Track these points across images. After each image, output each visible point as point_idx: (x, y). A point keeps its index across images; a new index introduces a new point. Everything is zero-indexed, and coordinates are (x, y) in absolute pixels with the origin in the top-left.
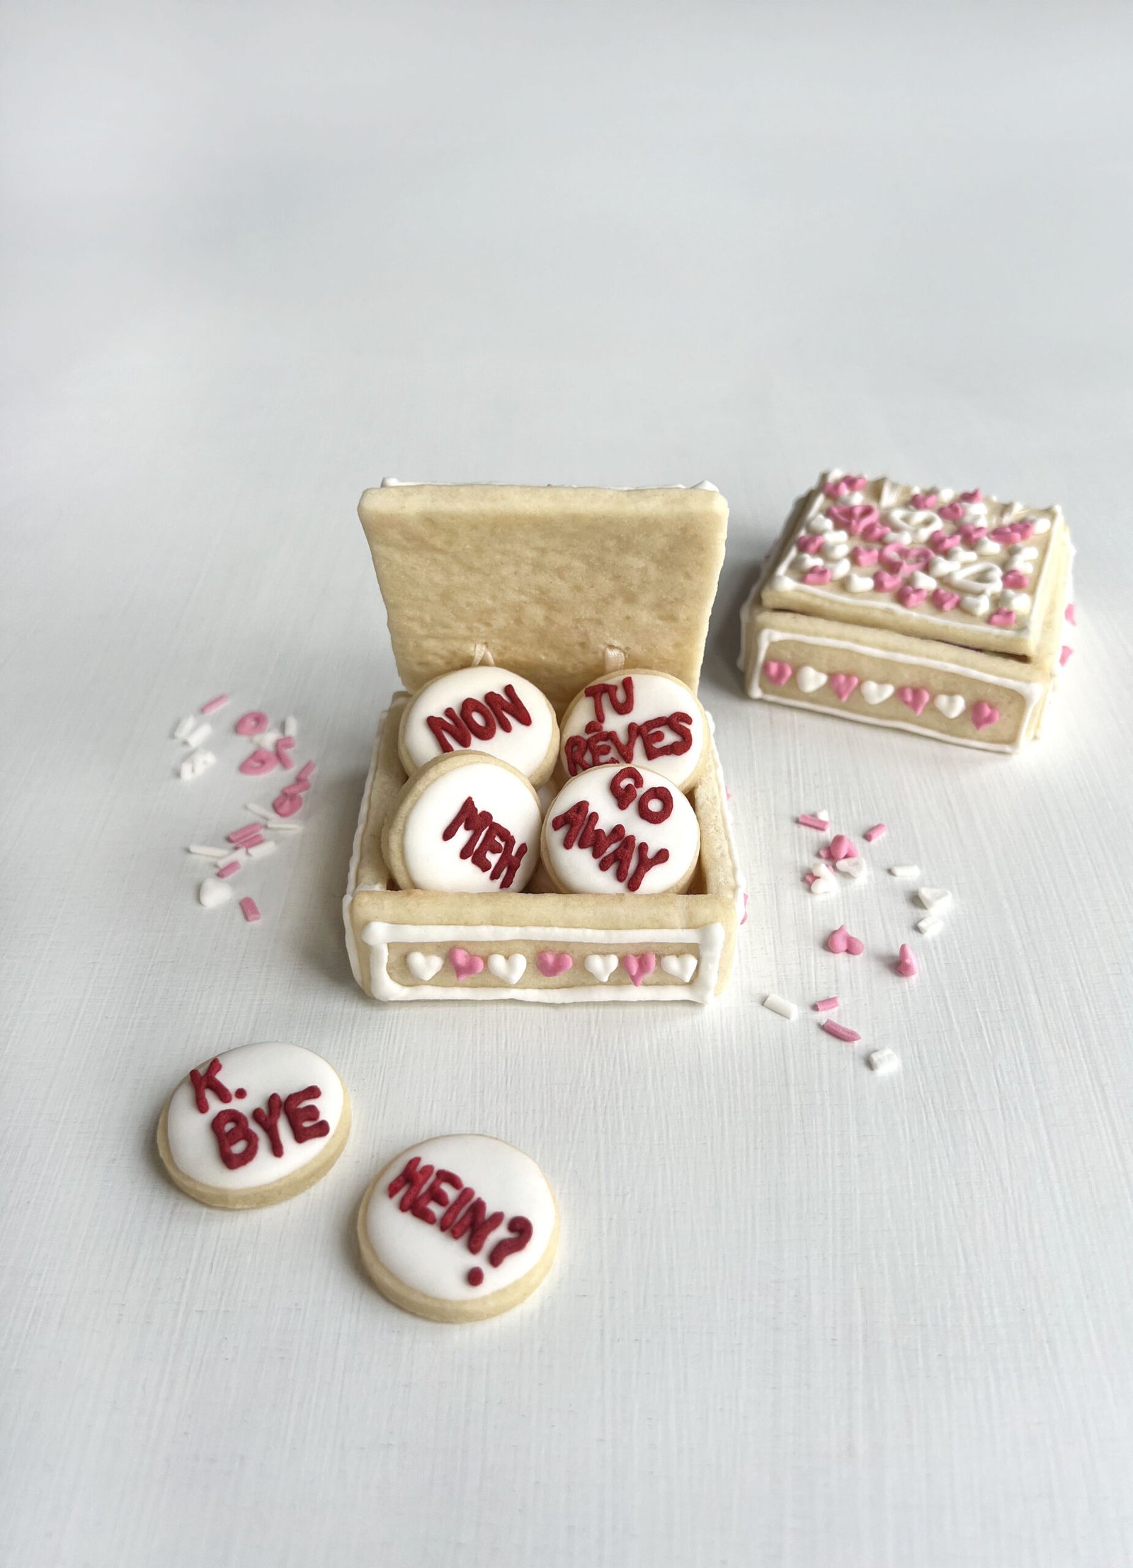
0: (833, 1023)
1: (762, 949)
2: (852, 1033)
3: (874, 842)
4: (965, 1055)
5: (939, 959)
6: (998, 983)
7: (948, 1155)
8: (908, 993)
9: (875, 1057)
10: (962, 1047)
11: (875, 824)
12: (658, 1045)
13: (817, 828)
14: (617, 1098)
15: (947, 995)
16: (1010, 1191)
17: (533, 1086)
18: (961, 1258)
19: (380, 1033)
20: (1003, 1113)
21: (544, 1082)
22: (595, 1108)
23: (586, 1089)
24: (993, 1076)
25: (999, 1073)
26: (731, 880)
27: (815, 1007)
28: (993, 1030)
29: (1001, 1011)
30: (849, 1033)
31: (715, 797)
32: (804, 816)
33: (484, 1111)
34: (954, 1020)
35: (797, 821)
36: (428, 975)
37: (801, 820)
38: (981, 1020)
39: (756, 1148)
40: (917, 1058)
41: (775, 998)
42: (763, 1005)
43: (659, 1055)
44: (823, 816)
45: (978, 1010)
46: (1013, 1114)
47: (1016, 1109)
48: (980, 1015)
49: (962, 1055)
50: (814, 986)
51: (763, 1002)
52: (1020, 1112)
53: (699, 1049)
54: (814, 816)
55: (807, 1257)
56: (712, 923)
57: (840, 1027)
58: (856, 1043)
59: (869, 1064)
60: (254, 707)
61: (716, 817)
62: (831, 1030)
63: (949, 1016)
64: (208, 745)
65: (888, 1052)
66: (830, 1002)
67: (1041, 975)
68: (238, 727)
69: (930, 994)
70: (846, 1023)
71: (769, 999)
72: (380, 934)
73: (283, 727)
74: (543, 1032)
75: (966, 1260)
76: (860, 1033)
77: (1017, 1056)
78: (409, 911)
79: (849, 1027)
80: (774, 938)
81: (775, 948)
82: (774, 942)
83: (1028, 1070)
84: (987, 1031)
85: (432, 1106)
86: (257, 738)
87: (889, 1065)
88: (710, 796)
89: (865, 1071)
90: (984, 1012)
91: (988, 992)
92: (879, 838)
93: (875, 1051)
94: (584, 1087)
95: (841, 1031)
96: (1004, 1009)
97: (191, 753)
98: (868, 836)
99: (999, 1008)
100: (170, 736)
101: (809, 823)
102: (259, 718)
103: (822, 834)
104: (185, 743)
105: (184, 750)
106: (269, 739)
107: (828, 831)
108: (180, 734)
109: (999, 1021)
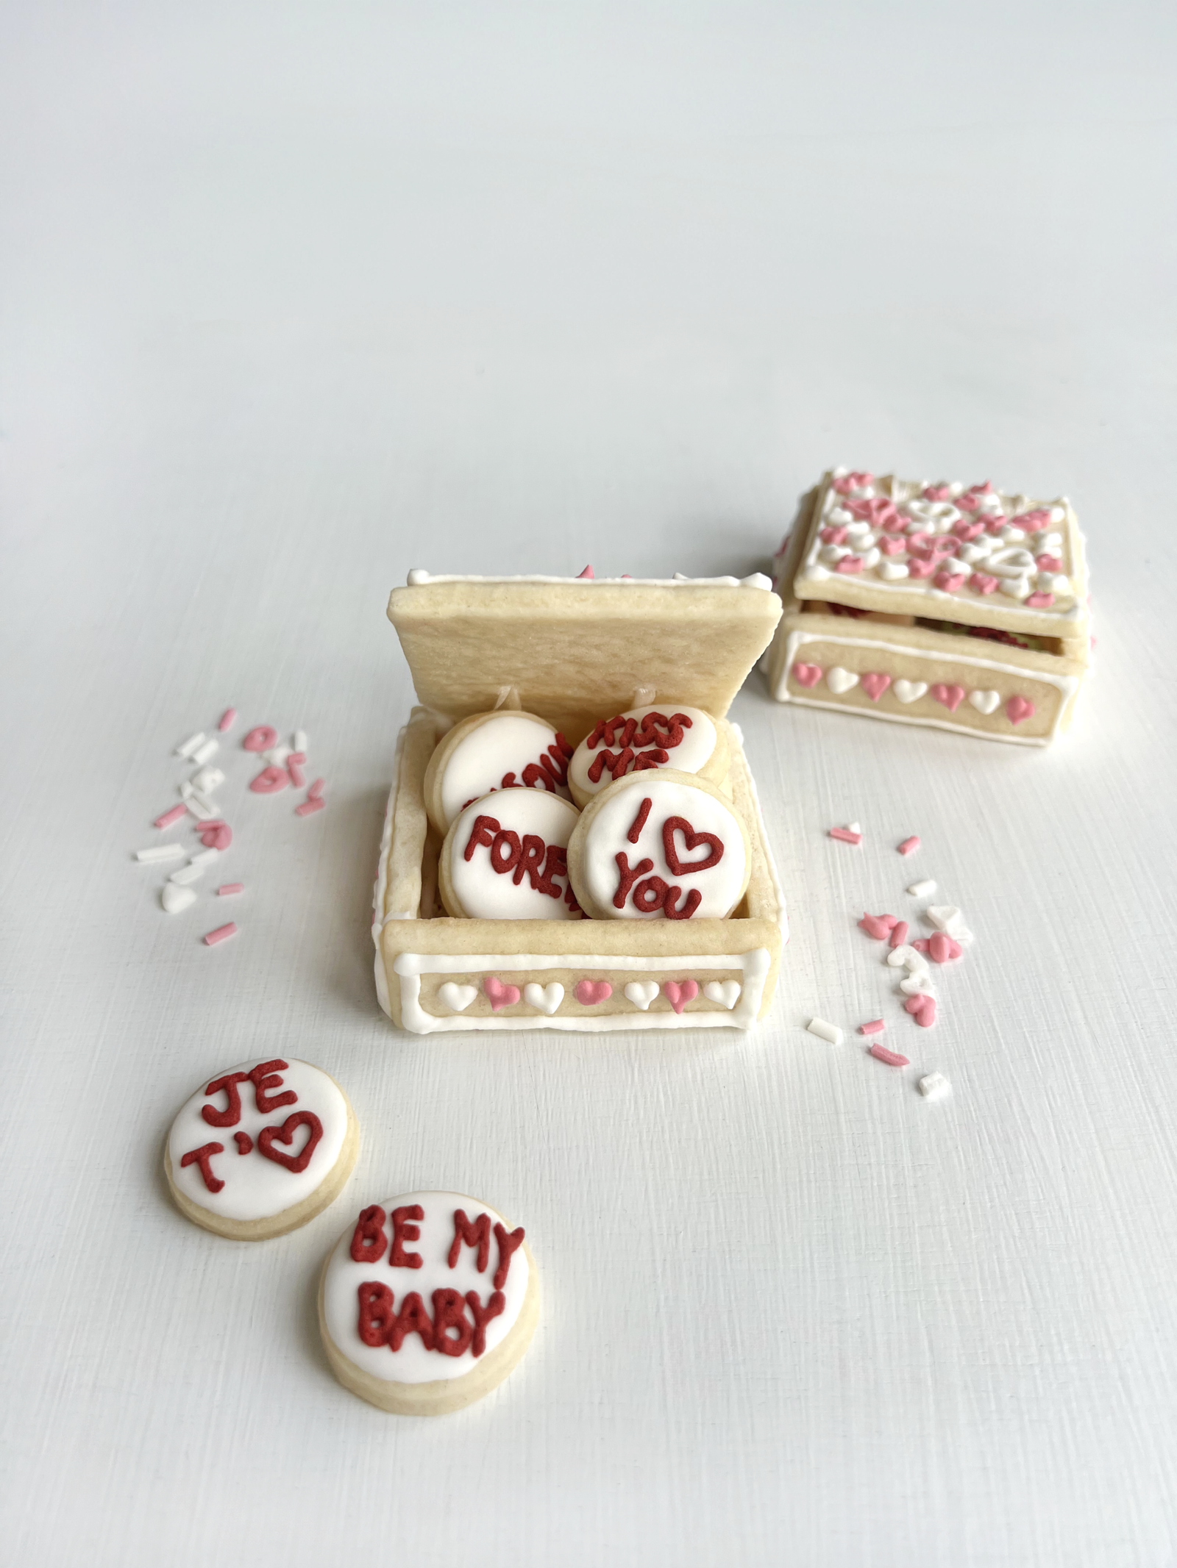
0: (879, 1048)
1: (802, 970)
2: (901, 1057)
3: (908, 855)
4: (1015, 1077)
5: (982, 977)
6: (1043, 1001)
7: (1005, 1184)
8: (954, 1014)
9: (925, 1082)
10: (1012, 1070)
11: (909, 837)
12: (702, 1074)
13: (850, 842)
14: (662, 1131)
15: (993, 1015)
16: (1070, 1220)
17: (575, 1119)
18: (1026, 1291)
19: (413, 1066)
20: (1058, 1137)
21: (587, 1116)
22: (640, 1142)
23: (630, 1122)
24: (1045, 1098)
25: (1051, 1097)
26: (773, 902)
27: (860, 1031)
28: (1041, 1050)
29: (1049, 1031)
30: (896, 1057)
32: (836, 830)
33: (526, 1148)
34: (1002, 1041)
35: (829, 834)
36: (462, 1006)
37: (832, 833)
38: (1029, 1040)
39: (809, 1181)
40: (967, 1082)
41: (818, 1022)
42: (807, 1029)
43: (703, 1084)
44: (855, 828)
45: (1025, 1030)
46: (1068, 1139)
47: (1070, 1133)
48: (1027, 1035)
49: (1012, 1078)
50: (857, 1008)
51: (807, 1026)
52: (1076, 1136)
53: (743, 1077)
54: (845, 828)
55: (868, 1295)
56: (757, 948)
57: (889, 1052)
58: (904, 1068)
59: (919, 1089)
60: (263, 720)
62: (877, 1054)
63: (997, 1037)
64: (216, 763)
65: (937, 1076)
66: (875, 1024)
67: (1086, 992)
68: (246, 742)
69: (976, 1014)
70: (893, 1048)
71: (813, 1023)
72: (413, 966)
73: (292, 741)
74: (581, 1061)
75: (1031, 1294)
76: (908, 1057)
77: (1068, 1078)
78: (443, 940)
79: (896, 1052)
80: (813, 958)
81: (815, 968)
82: (814, 962)
83: (1080, 1092)
84: (1036, 1051)
85: (471, 1143)
86: (266, 754)
87: (940, 1089)
89: (915, 1096)
90: (1031, 1031)
91: (1034, 1011)
92: (913, 851)
93: (925, 1076)
94: (627, 1120)
95: (889, 1056)
96: (1052, 1028)
97: (198, 772)
98: (901, 849)
99: (1046, 1028)
100: (175, 753)
101: (843, 835)
102: (268, 734)
103: (854, 847)
104: (191, 760)
105: (192, 768)
106: (279, 755)
107: (861, 844)
108: (186, 751)
109: (1047, 1041)
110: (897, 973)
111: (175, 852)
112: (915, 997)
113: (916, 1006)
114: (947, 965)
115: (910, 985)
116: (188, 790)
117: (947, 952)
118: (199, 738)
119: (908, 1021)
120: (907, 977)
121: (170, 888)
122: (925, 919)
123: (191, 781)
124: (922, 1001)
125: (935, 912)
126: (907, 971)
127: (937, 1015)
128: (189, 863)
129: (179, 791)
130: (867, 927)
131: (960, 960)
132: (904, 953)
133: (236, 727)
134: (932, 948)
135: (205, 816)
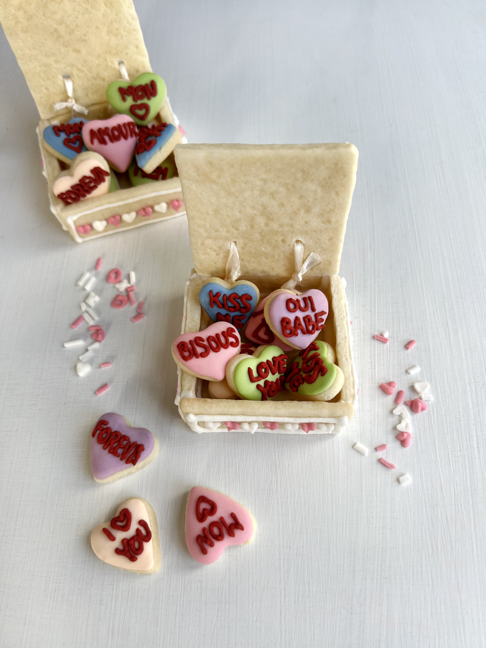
0: (384, 460)
2: (392, 465)
3: (409, 350)
5: (434, 421)
6: (460, 435)
7: (429, 528)
8: (419, 441)
9: (401, 479)
10: (440, 471)
11: (412, 340)
12: (305, 469)
13: (383, 342)
14: (287, 498)
15: (436, 442)
16: (454, 548)
18: (430, 580)
19: (184, 461)
20: (455, 507)
21: (256, 489)
22: (278, 503)
23: (274, 492)
24: (453, 487)
25: (455, 486)
27: (376, 449)
28: (455, 461)
29: (460, 450)
30: (390, 465)
32: (377, 336)
34: (438, 455)
35: (374, 337)
38: (450, 456)
39: (346, 524)
40: (420, 477)
41: (358, 445)
42: (353, 447)
43: (306, 475)
44: (386, 335)
45: (449, 450)
46: (460, 508)
47: (461, 505)
48: (450, 453)
49: (440, 475)
50: (376, 437)
51: (353, 446)
52: (463, 507)
53: (323, 471)
54: (382, 335)
55: (365, 579)
57: (387, 462)
58: (393, 470)
59: (398, 481)
60: (114, 266)
62: (381, 462)
63: (436, 454)
64: (95, 290)
65: (407, 476)
66: (382, 447)
67: (480, 430)
68: (108, 278)
69: (428, 441)
70: (390, 460)
71: (356, 445)
73: (128, 278)
74: (255, 461)
75: (432, 582)
76: (396, 465)
77: (465, 476)
81: (360, 414)
82: (359, 411)
83: (469, 484)
84: (452, 462)
86: (117, 286)
87: (408, 480)
89: (396, 483)
90: (452, 451)
91: (455, 440)
92: (413, 347)
93: (402, 475)
94: (273, 491)
95: (387, 464)
96: (461, 449)
97: (87, 296)
98: (407, 345)
99: (459, 449)
100: (76, 285)
101: (380, 339)
102: (117, 273)
103: (385, 345)
104: (84, 289)
105: (84, 294)
106: (123, 286)
107: (388, 343)
108: (81, 283)
109: (458, 456)
110: (396, 419)
111: (80, 343)
112: (402, 433)
113: (402, 439)
114: (420, 414)
115: (401, 427)
116: (84, 307)
117: (420, 409)
118: (88, 275)
119: (398, 444)
120: (400, 422)
121: (79, 366)
122: (412, 388)
123: (84, 301)
124: (405, 435)
125: (417, 386)
126: (400, 418)
127: (411, 442)
128: (87, 350)
129: (80, 307)
130: (383, 388)
131: (425, 412)
132: (402, 409)
133: (104, 269)
134: (413, 406)
135: (92, 323)
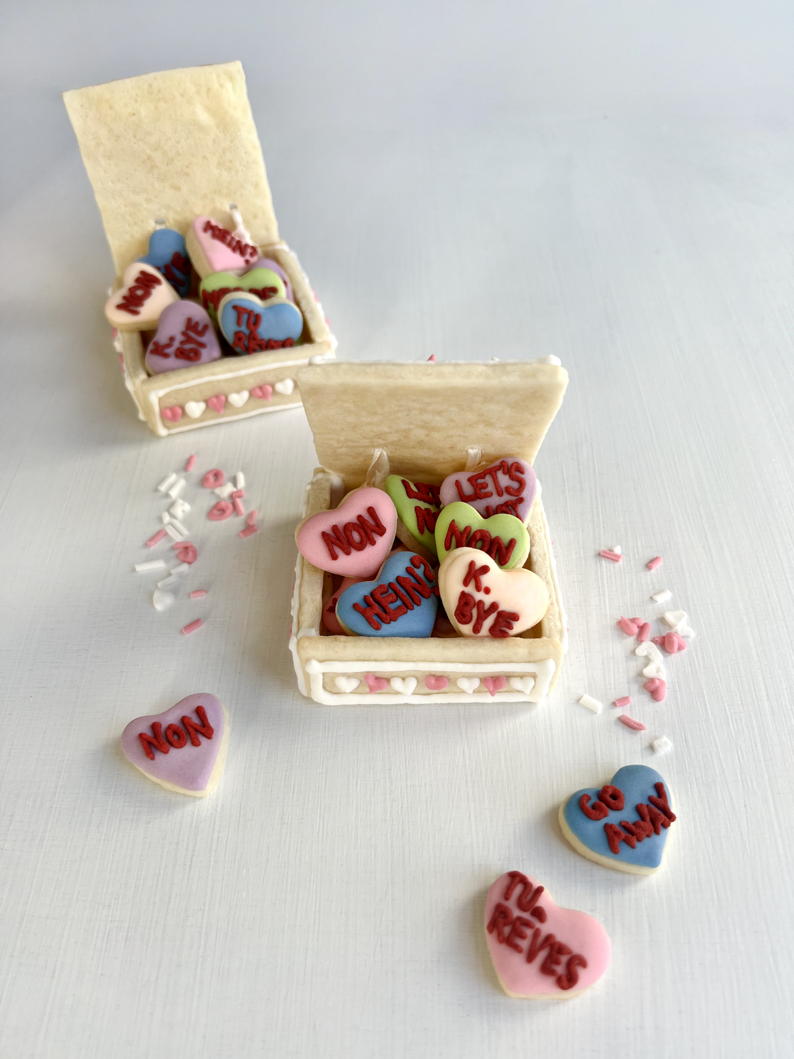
0: (627, 718)
1: (577, 657)
2: (640, 725)
3: (653, 571)
4: (717, 739)
5: (699, 665)
6: (740, 683)
8: (678, 692)
9: (656, 744)
10: (715, 733)
11: (655, 557)
12: (507, 733)
13: (613, 560)
14: (481, 775)
15: (705, 693)
16: (747, 844)
17: (424, 765)
18: (715, 893)
20: (743, 783)
22: (466, 782)
23: (460, 768)
24: (736, 755)
25: (740, 753)
26: (558, 624)
27: (614, 704)
28: (736, 720)
29: (742, 704)
30: (638, 725)
31: (545, 555)
32: (604, 552)
33: (392, 785)
34: (710, 712)
35: (599, 554)
36: (349, 690)
37: (602, 554)
38: (728, 712)
40: (684, 742)
41: (587, 699)
42: (577, 703)
43: (508, 741)
44: (618, 550)
45: (726, 704)
46: (750, 785)
47: (751, 781)
48: (727, 708)
49: (715, 740)
50: (613, 687)
51: (578, 701)
52: (755, 783)
53: (535, 736)
54: (611, 551)
56: (546, 659)
57: (632, 721)
58: (643, 732)
59: (651, 748)
60: (213, 466)
61: (546, 571)
62: (625, 723)
63: (706, 709)
64: (185, 496)
65: (665, 739)
66: (623, 701)
67: (769, 676)
68: (203, 482)
69: (693, 692)
70: (636, 718)
71: (583, 699)
72: (316, 669)
73: (234, 481)
75: (718, 895)
76: (645, 725)
77: (753, 740)
78: (337, 652)
79: (638, 721)
80: (585, 649)
81: (585, 656)
82: (585, 652)
83: (760, 751)
84: (732, 720)
85: (357, 780)
86: (218, 491)
87: (665, 748)
88: (541, 553)
89: (649, 752)
90: (730, 705)
91: (733, 690)
92: (657, 567)
93: (656, 738)
94: (458, 766)
95: (633, 724)
96: (744, 703)
97: (173, 504)
98: (649, 565)
99: (740, 703)
100: (156, 490)
101: (608, 556)
102: (217, 475)
103: (617, 564)
104: (167, 495)
105: (167, 502)
106: (227, 490)
107: (621, 561)
108: (163, 488)
109: (740, 713)
110: (641, 661)
111: (159, 565)
112: (652, 680)
113: (653, 687)
114: (675, 657)
115: (649, 671)
116: (167, 518)
117: (676, 647)
118: (173, 477)
119: (646, 697)
120: (646, 665)
121: (157, 595)
122: (662, 621)
123: (168, 511)
124: (657, 682)
125: (670, 617)
126: (647, 660)
127: (666, 693)
128: (170, 574)
129: (160, 519)
130: (622, 626)
131: (684, 652)
132: (648, 648)
133: (198, 469)
134: (665, 643)
135: (178, 539)
